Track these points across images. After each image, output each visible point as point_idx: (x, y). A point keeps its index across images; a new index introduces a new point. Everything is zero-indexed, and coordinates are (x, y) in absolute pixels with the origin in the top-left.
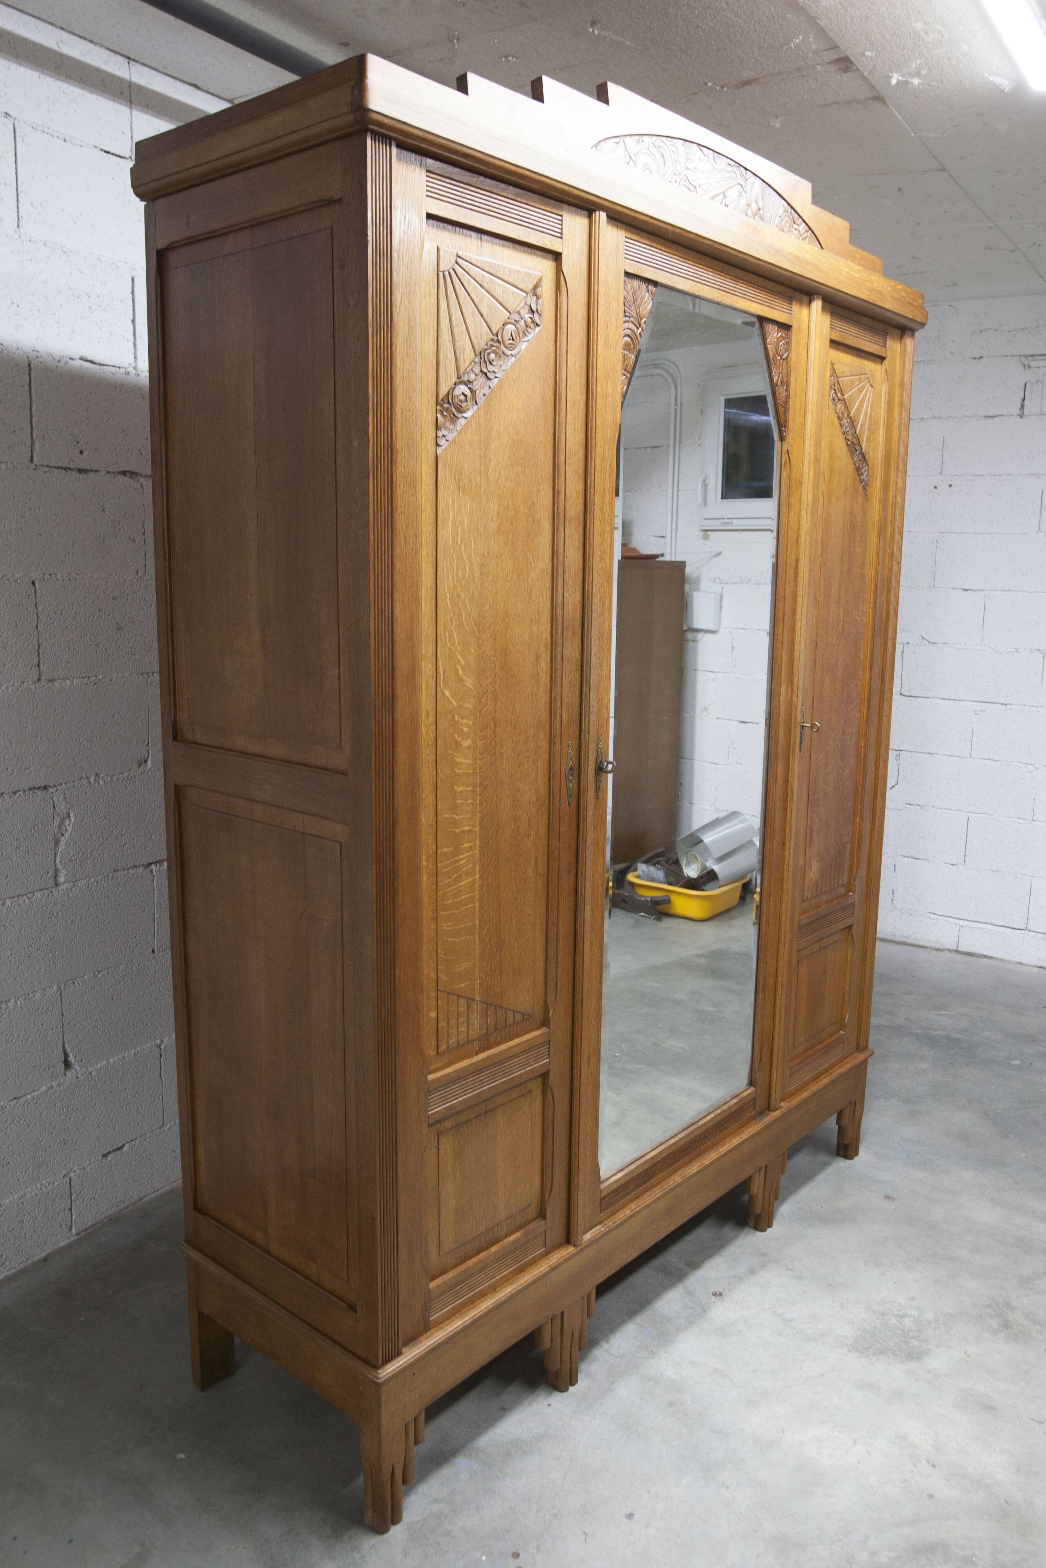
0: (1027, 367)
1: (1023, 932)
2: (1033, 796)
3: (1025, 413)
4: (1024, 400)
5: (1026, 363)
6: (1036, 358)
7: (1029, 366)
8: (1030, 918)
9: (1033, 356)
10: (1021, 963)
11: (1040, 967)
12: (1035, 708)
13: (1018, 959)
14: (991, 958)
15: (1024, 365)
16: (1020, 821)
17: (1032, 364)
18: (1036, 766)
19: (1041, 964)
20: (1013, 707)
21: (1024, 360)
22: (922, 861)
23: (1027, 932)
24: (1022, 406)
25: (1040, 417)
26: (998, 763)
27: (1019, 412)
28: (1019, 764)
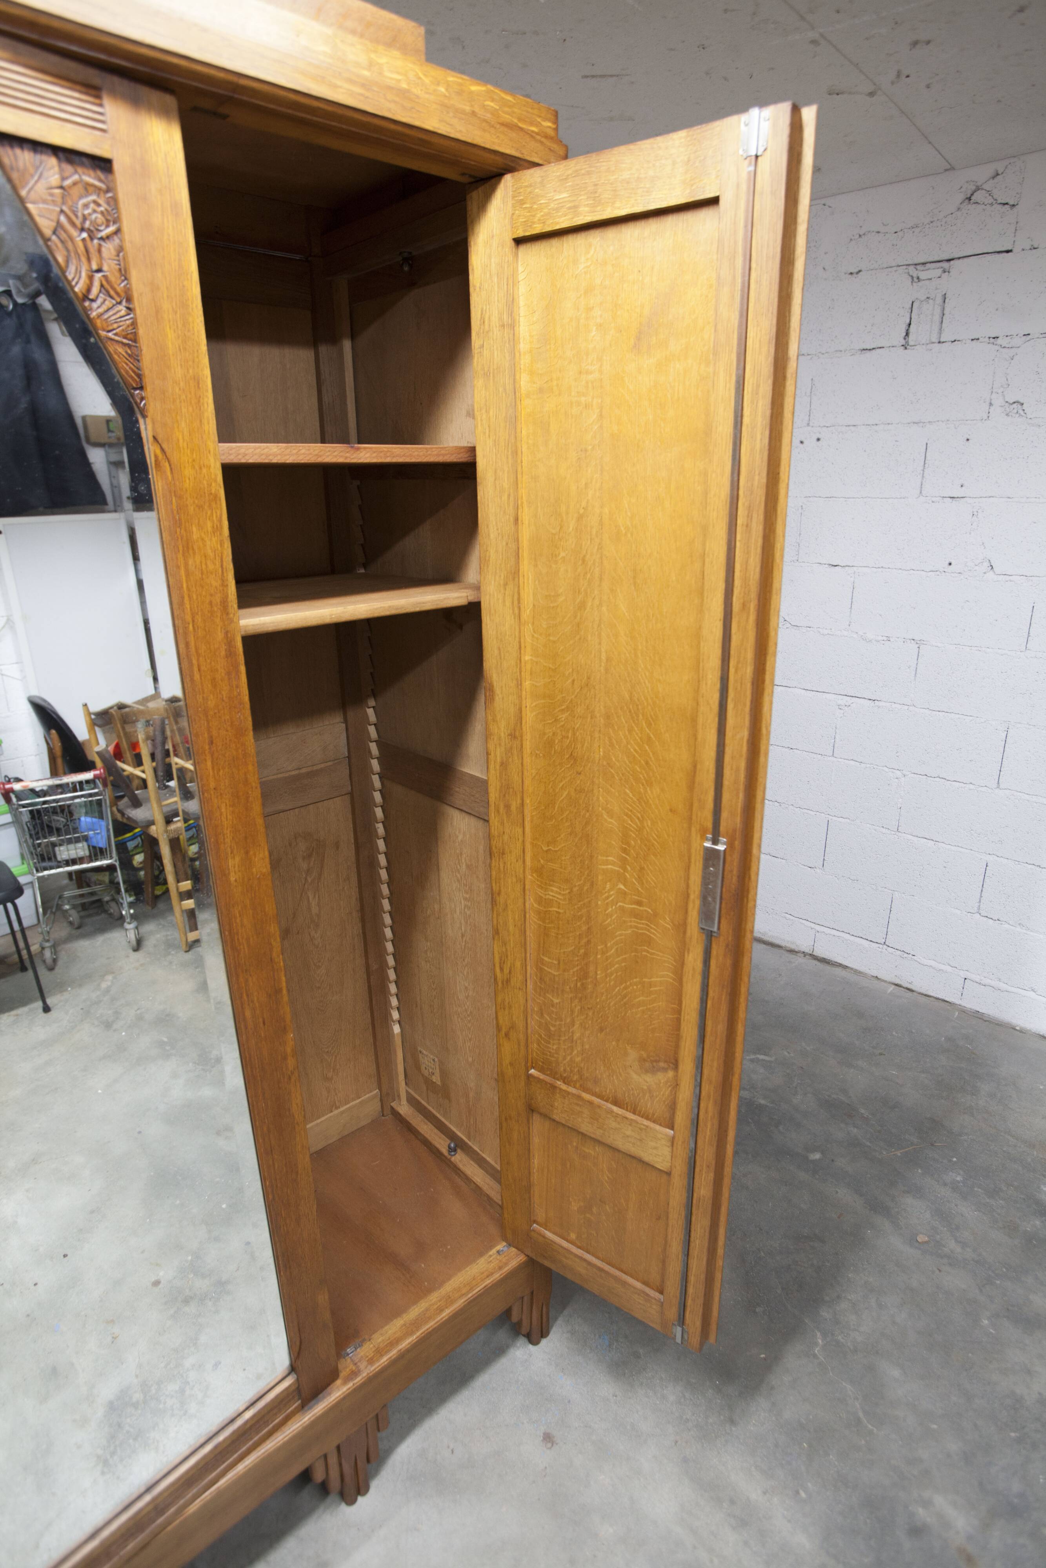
0: (915, 280)
1: (881, 946)
2: (899, 806)
3: (911, 343)
4: (910, 324)
5: (915, 275)
6: (928, 266)
7: (918, 278)
8: (889, 933)
9: (924, 264)
10: (877, 977)
11: (896, 985)
12: (906, 707)
13: (875, 973)
14: (846, 967)
15: (912, 277)
16: (884, 830)
17: (923, 275)
18: (904, 772)
19: (898, 981)
20: (881, 704)
21: (911, 270)
22: (780, 860)
23: (885, 946)
24: (907, 334)
25: (929, 346)
26: (863, 765)
27: (903, 342)
28: (885, 769)
